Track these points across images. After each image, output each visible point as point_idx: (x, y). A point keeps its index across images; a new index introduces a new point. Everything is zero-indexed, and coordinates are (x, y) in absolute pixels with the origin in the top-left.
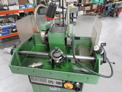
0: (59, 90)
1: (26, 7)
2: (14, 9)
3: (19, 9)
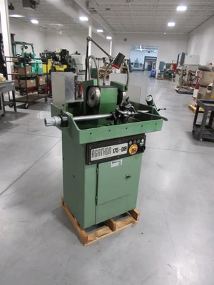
0: (121, 164)
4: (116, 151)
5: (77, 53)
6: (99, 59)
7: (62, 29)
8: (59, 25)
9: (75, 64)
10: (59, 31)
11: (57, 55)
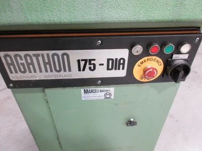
0: (112, 97)
4: (88, 66)
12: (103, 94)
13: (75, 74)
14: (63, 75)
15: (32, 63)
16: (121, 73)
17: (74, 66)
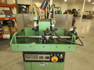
0: (47, 65)
1: (11, 16)
2: (1, 17)
3: (5, 17)
4: (41, 58)
5: (79, 10)
6: (88, 11)
7: (75, 2)
8: (74, 1)
9: (78, 14)
10: (74, 3)
11: (71, 11)
12: (45, 64)
13: (39, 59)
14: (36, 60)
15: (30, 57)
16: (49, 60)
17: (39, 58)
